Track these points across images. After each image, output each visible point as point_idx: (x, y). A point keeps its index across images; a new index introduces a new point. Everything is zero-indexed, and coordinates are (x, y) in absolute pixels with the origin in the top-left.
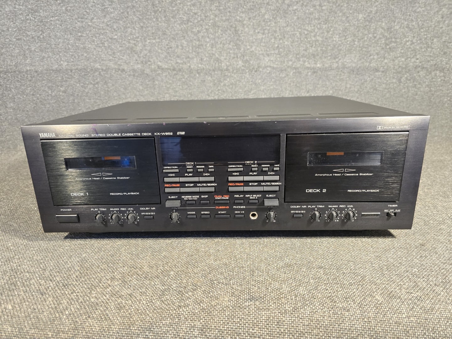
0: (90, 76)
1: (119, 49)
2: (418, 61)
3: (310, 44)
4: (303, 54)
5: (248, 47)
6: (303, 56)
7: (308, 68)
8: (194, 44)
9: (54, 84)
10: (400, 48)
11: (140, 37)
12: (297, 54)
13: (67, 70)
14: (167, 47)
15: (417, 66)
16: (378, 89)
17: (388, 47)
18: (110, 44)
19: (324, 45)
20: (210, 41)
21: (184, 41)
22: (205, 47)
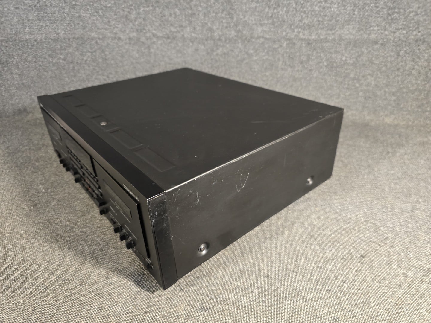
0: (87, 45)
1: (114, 18)
2: (419, 34)
3: (306, 14)
4: (298, 24)
5: (241, 17)
6: (297, 27)
7: (302, 39)
8: (187, 13)
9: (53, 52)
10: (403, 20)
11: (134, 5)
12: (291, 25)
13: (64, 38)
14: (160, 15)
15: (418, 39)
16: (375, 62)
17: (390, 18)
18: (104, 13)
19: (321, 15)
20: (203, 10)
21: (177, 10)
22: (197, 16)
